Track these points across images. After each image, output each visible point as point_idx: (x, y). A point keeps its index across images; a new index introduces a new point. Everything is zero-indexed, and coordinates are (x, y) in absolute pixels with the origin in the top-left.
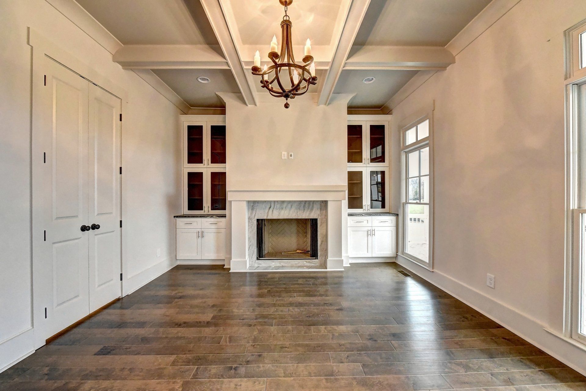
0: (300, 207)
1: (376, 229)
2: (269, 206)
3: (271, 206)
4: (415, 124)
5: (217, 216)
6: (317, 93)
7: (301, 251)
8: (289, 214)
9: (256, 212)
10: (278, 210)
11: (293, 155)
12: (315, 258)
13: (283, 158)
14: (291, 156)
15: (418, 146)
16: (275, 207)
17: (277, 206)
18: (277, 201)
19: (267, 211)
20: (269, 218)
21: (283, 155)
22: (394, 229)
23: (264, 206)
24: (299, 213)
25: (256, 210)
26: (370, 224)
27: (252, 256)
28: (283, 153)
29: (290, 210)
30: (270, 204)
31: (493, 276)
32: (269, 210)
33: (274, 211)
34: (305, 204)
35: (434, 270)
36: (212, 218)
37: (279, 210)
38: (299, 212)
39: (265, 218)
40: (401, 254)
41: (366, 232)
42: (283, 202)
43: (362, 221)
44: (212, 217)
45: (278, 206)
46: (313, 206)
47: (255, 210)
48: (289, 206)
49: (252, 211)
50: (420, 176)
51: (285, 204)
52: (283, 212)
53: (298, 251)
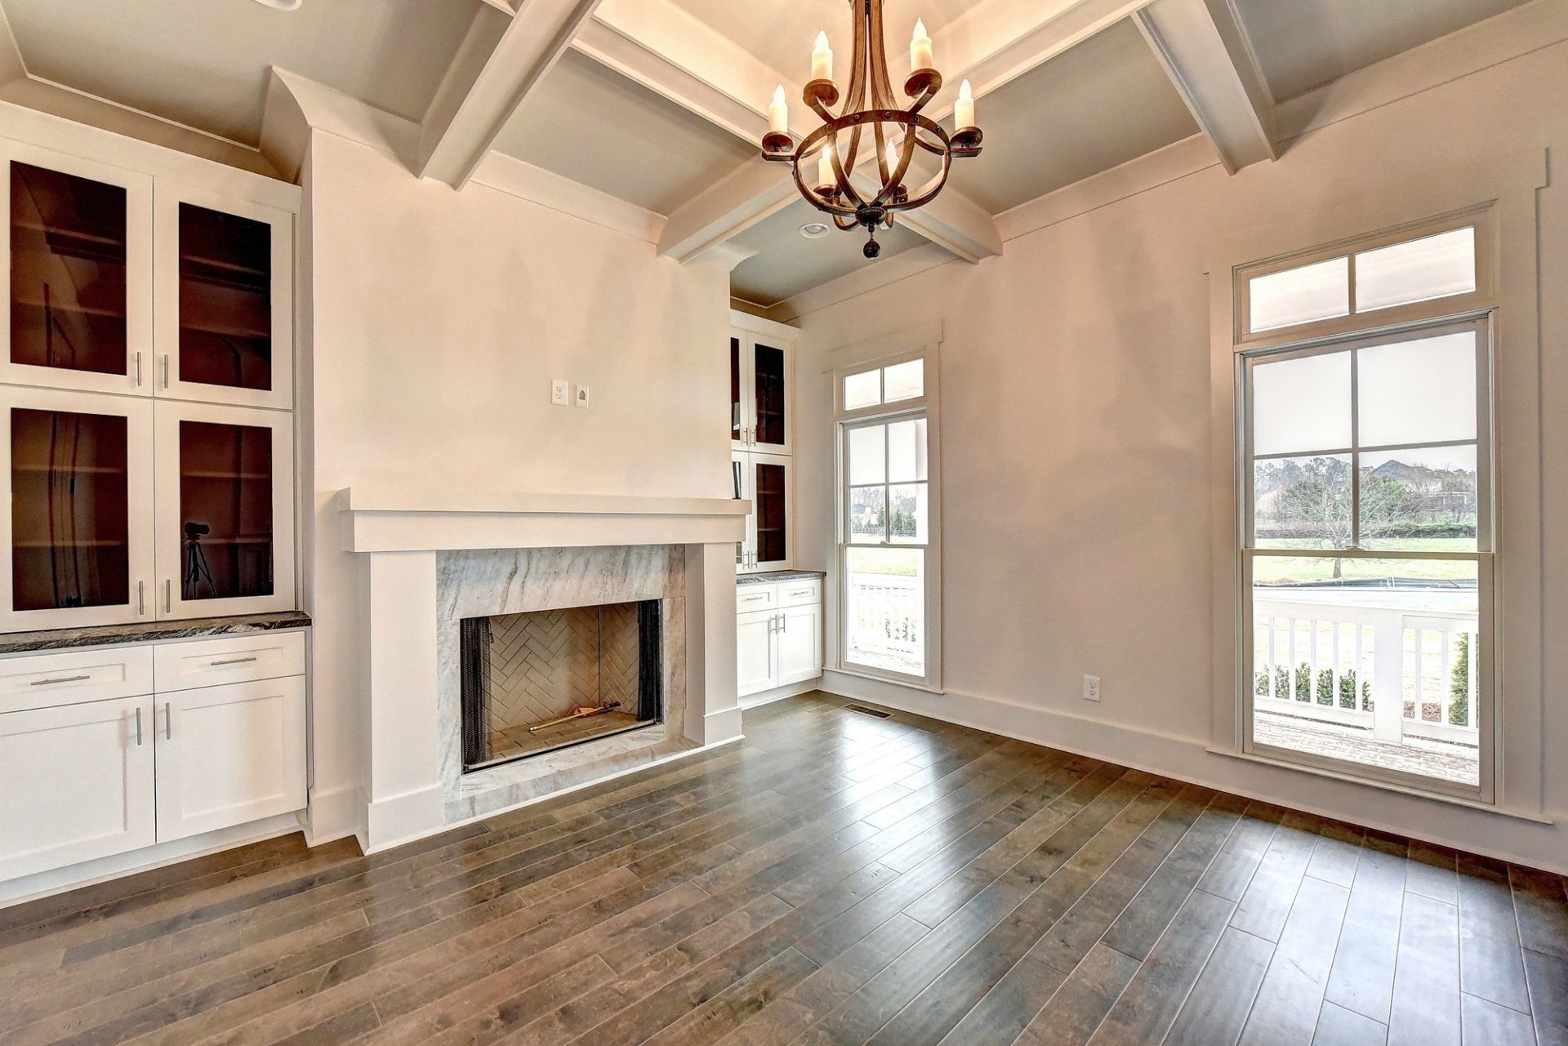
0: (613, 564)
1: (789, 613)
2: (511, 568)
3: (516, 568)
4: (880, 362)
5: (254, 625)
6: (665, 217)
7: (591, 710)
8: (579, 593)
9: (459, 590)
10: (542, 582)
11: (587, 397)
12: (652, 721)
13: (555, 400)
14: (583, 397)
15: (884, 414)
16: (532, 570)
17: (537, 568)
18: (540, 550)
19: (500, 586)
20: (511, 609)
21: (555, 392)
22: (816, 610)
23: (489, 568)
24: (609, 587)
25: (459, 586)
26: (773, 604)
27: (445, 763)
28: (556, 383)
29: (582, 577)
30: (513, 561)
31: (1098, 679)
32: (509, 584)
33: (529, 585)
34: (628, 554)
35: (945, 690)
36: (223, 635)
37: (546, 580)
38: (609, 581)
39: (495, 611)
40: (836, 668)
41: (767, 623)
42: (559, 551)
43: (758, 596)
44: (223, 630)
45: (543, 565)
46: (650, 561)
47: (455, 583)
48: (580, 563)
49: (441, 591)
50: (887, 484)
51: (565, 561)
52: (557, 586)
53: (585, 711)
